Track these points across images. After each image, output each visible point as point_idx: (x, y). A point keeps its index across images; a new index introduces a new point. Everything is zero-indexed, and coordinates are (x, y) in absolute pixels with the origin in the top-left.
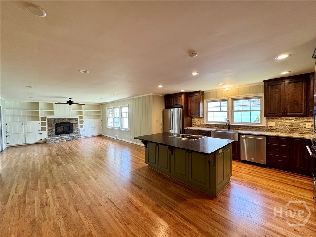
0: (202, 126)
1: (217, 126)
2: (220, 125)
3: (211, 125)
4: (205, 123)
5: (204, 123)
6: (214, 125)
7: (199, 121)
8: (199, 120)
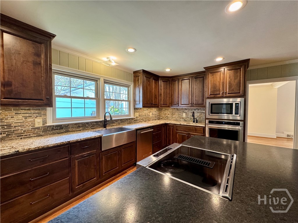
0: (41, 133)
1: (81, 125)
2: (87, 123)
3: (67, 126)
4: (50, 123)
5: (47, 125)
6: (76, 124)
7: (29, 120)
8: (26, 117)
